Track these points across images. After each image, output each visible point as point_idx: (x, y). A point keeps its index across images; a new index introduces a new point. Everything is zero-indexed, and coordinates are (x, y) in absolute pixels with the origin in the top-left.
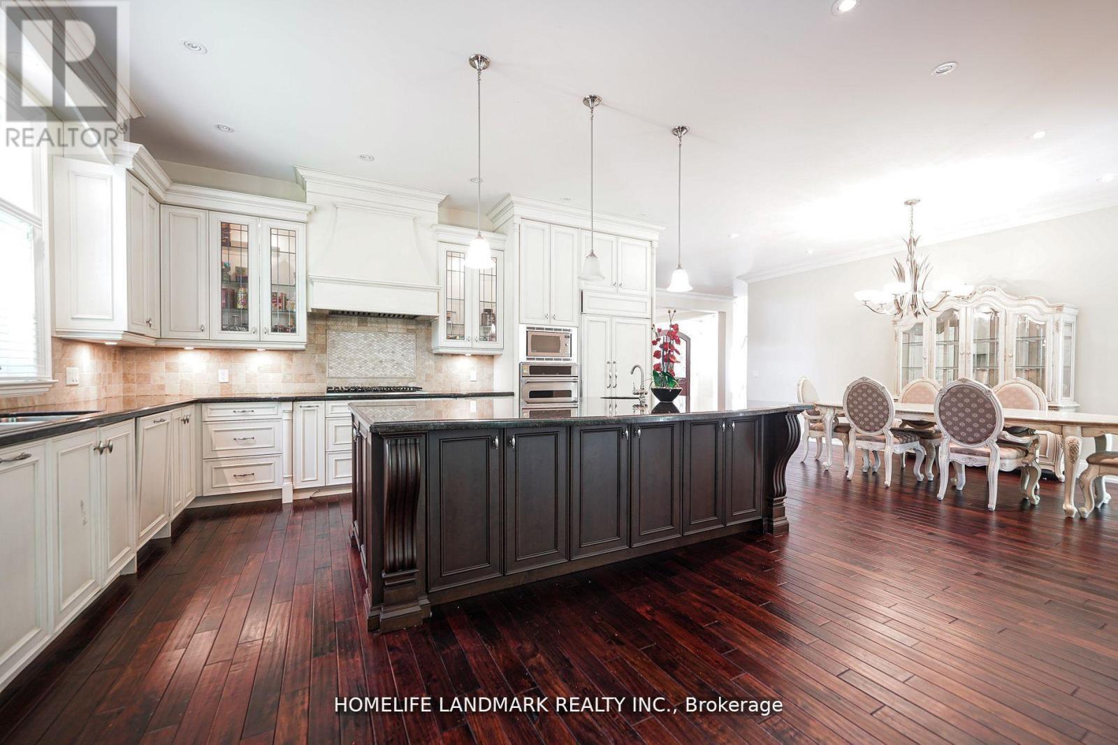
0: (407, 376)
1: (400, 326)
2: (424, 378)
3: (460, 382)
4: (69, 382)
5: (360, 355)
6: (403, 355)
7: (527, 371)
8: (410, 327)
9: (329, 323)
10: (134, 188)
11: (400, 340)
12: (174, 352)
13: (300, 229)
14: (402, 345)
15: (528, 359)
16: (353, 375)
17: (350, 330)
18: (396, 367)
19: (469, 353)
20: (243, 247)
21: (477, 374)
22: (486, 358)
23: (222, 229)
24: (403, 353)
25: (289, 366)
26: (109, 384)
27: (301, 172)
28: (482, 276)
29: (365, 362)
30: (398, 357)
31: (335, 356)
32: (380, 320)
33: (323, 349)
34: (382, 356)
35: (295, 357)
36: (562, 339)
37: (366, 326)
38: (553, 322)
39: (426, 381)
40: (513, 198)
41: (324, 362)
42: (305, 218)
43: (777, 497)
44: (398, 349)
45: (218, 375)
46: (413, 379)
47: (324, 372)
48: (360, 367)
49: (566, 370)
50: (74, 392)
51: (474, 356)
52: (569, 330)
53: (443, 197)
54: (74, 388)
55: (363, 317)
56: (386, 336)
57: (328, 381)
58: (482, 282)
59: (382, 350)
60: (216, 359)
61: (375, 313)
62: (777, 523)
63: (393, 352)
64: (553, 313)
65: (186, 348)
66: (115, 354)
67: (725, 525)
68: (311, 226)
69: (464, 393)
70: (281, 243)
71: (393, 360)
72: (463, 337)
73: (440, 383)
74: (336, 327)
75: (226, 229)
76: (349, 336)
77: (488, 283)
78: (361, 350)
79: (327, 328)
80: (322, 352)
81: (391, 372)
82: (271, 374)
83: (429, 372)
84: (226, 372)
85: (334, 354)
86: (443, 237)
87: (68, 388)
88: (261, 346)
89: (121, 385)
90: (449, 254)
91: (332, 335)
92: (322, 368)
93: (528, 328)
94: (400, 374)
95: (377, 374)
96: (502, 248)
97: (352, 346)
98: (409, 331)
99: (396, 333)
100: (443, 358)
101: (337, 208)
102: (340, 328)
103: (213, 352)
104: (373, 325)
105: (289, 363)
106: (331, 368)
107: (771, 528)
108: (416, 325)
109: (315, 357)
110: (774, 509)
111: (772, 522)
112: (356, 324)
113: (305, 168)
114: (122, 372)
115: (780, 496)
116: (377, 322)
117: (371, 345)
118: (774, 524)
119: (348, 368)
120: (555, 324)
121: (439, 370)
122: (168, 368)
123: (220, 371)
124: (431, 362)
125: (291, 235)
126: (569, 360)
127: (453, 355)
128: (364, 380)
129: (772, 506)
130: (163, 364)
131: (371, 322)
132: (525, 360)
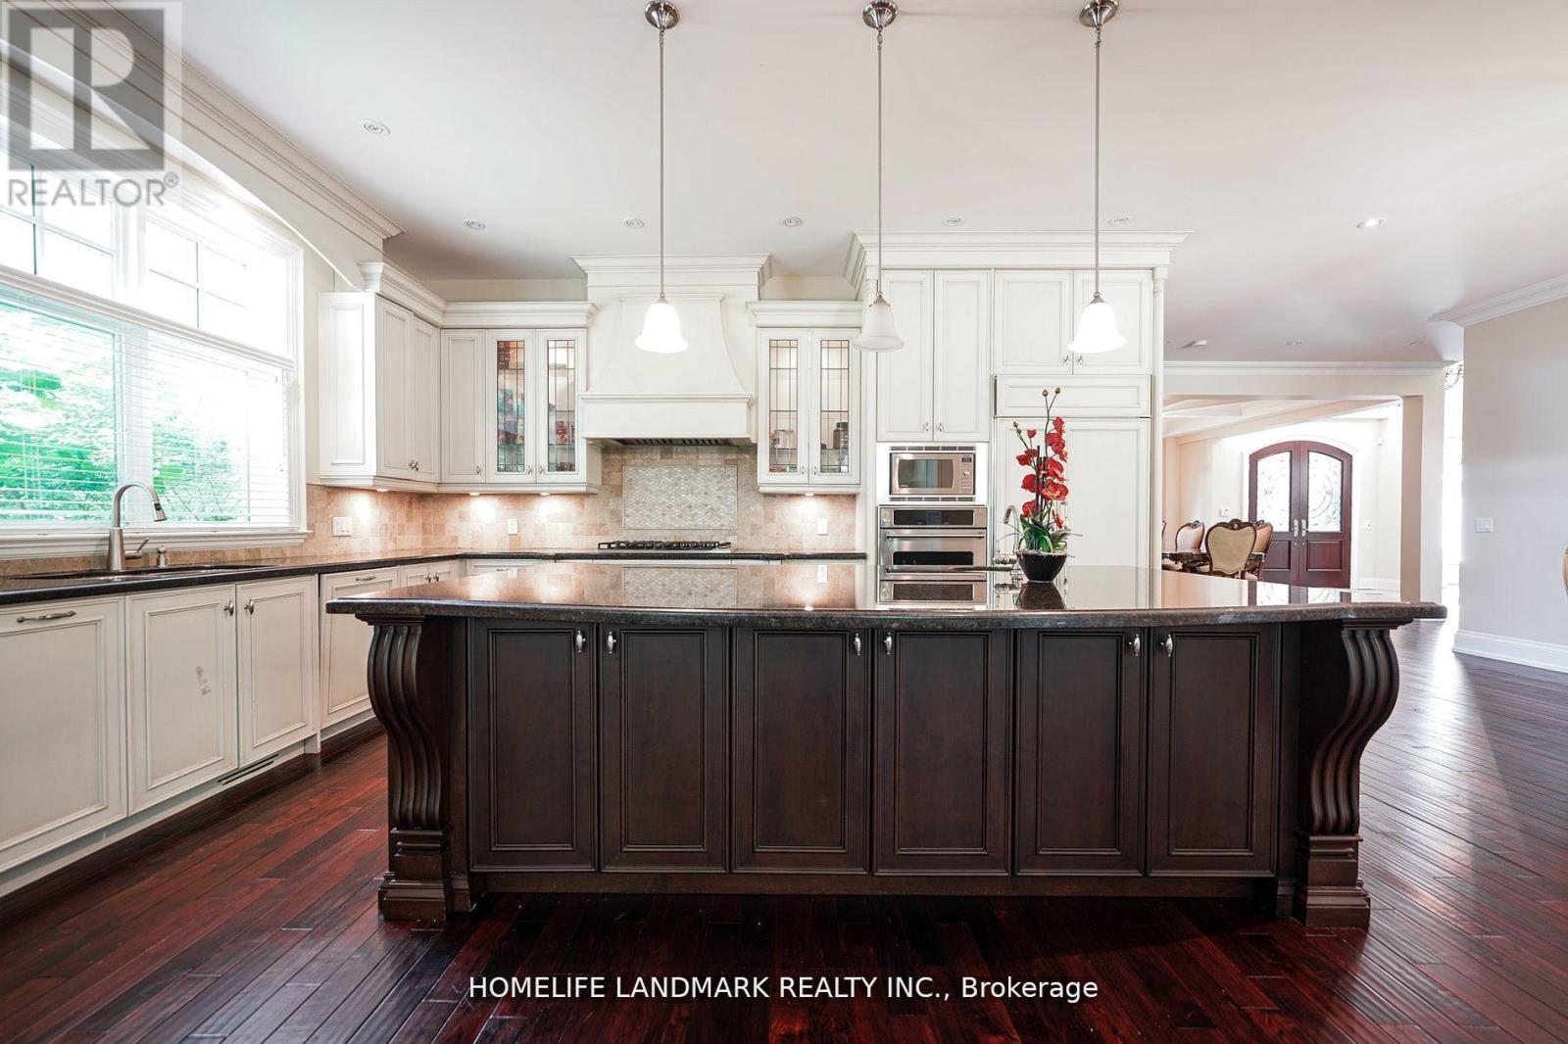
0: (725, 527)
1: (715, 456)
2: (748, 530)
3: (802, 536)
4: (336, 533)
5: (663, 499)
6: (719, 497)
7: (888, 519)
8: (729, 457)
9: (625, 457)
10: (387, 312)
11: (715, 476)
12: (463, 499)
13: (580, 335)
14: (718, 482)
15: (893, 499)
16: (654, 525)
17: (651, 464)
18: (709, 514)
19: (810, 491)
20: (520, 370)
21: (829, 523)
22: (844, 499)
23: (499, 350)
24: (719, 493)
25: (581, 514)
26: (400, 534)
27: (580, 263)
28: (825, 372)
29: (670, 507)
30: (712, 501)
31: (632, 500)
32: (689, 449)
33: (618, 491)
34: (690, 499)
35: (587, 501)
36: (958, 465)
37: (671, 458)
38: (939, 436)
39: (752, 534)
40: (861, 239)
41: (620, 508)
42: (582, 321)
43: (1323, 831)
44: (713, 488)
45: (507, 525)
46: (732, 532)
47: (619, 521)
48: (664, 515)
49: (963, 518)
50: (344, 544)
51: (817, 495)
52: (972, 448)
53: (763, 261)
54: (347, 539)
55: (667, 445)
56: (697, 471)
57: (624, 533)
58: (824, 381)
59: (691, 491)
60: (505, 507)
61: (677, 440)
62: (1320, 899)
63: (706, 493)
64: (937, 422)
65: (472, 494)
66: (410, 503)
67: (1145, 872)
68: (592, 331)
69: (808, 553)
70: (560, 356)
71: (706, 505)
72: (794, 468)
73: (772, 537)
74: (633, 462)
75: (504, 350)
76: (650, 473)
77: (835, 384)
78: (664, 492)
79: (624, 463)
80: (617, 495)
81: (704, 521)
82: (560, 524)
83: (755, 521)
84: (515, 521)
85: (632, 496)
86: (763, 320)
87: (337, 539)
88: (545, 489)
89: (420, 536)
90: (774, 343)
91: (629, 473)
92: (617, 517)
93: (893, 448)
94: (716, 524)
95: (685, 524)
96: (856, 324)
97: (653, 487)
98: (727, 463)
99: (710, 466)
100: (776, 500)
101: (622, 301)
102: (639, 461)
103: (503, 498)
104: (679, 456)
105: (580, 509)
106: (628, 516)
107: (1300, 909)
108: (737, 453)
109: (609, 502)
110: (1313, 862)
111: (1306, 894)
112: (659, 457)
113: (583, 256)
114: (421, 522)
115: (1336, 831)
116: (685, 452)
117: (677, 484)
118: (1310, 900)
119: (648, 516)
120: (943, 439)
121: (770, 518)
122: (461, 517)
123: (509, 521)
124: (759, 507)
125: (569, 344)
126: (971, 499)
127: (791, 495)
128: (667, 533)
129: (1308, 855)
130: (456, 513)
131: (677, 453)
132: (888, 502)
